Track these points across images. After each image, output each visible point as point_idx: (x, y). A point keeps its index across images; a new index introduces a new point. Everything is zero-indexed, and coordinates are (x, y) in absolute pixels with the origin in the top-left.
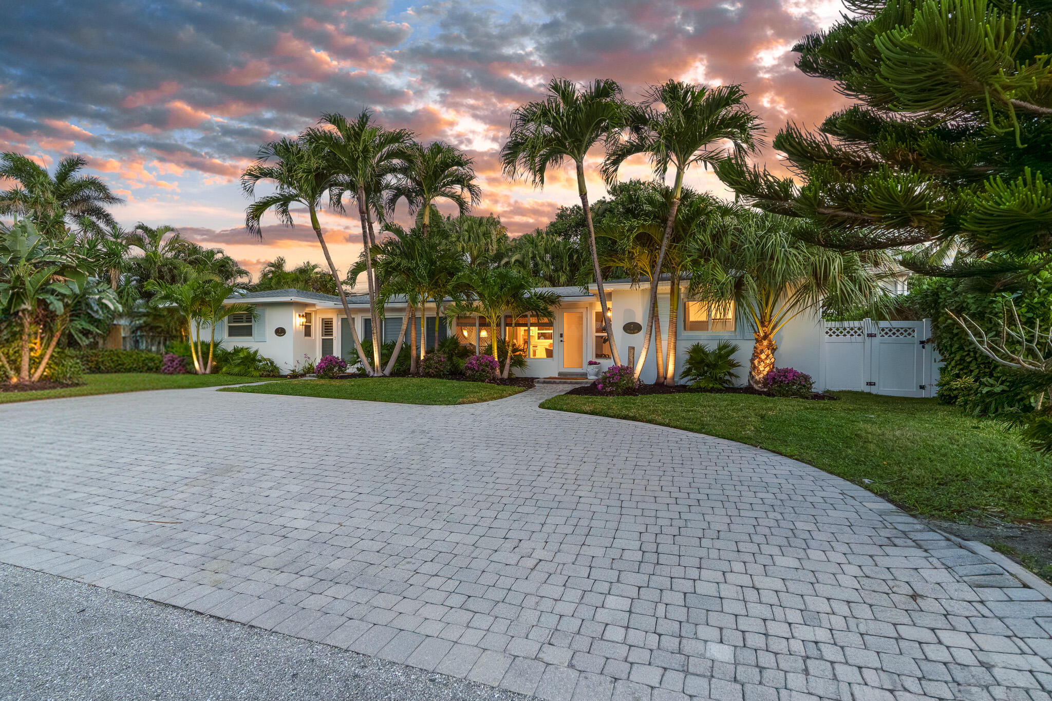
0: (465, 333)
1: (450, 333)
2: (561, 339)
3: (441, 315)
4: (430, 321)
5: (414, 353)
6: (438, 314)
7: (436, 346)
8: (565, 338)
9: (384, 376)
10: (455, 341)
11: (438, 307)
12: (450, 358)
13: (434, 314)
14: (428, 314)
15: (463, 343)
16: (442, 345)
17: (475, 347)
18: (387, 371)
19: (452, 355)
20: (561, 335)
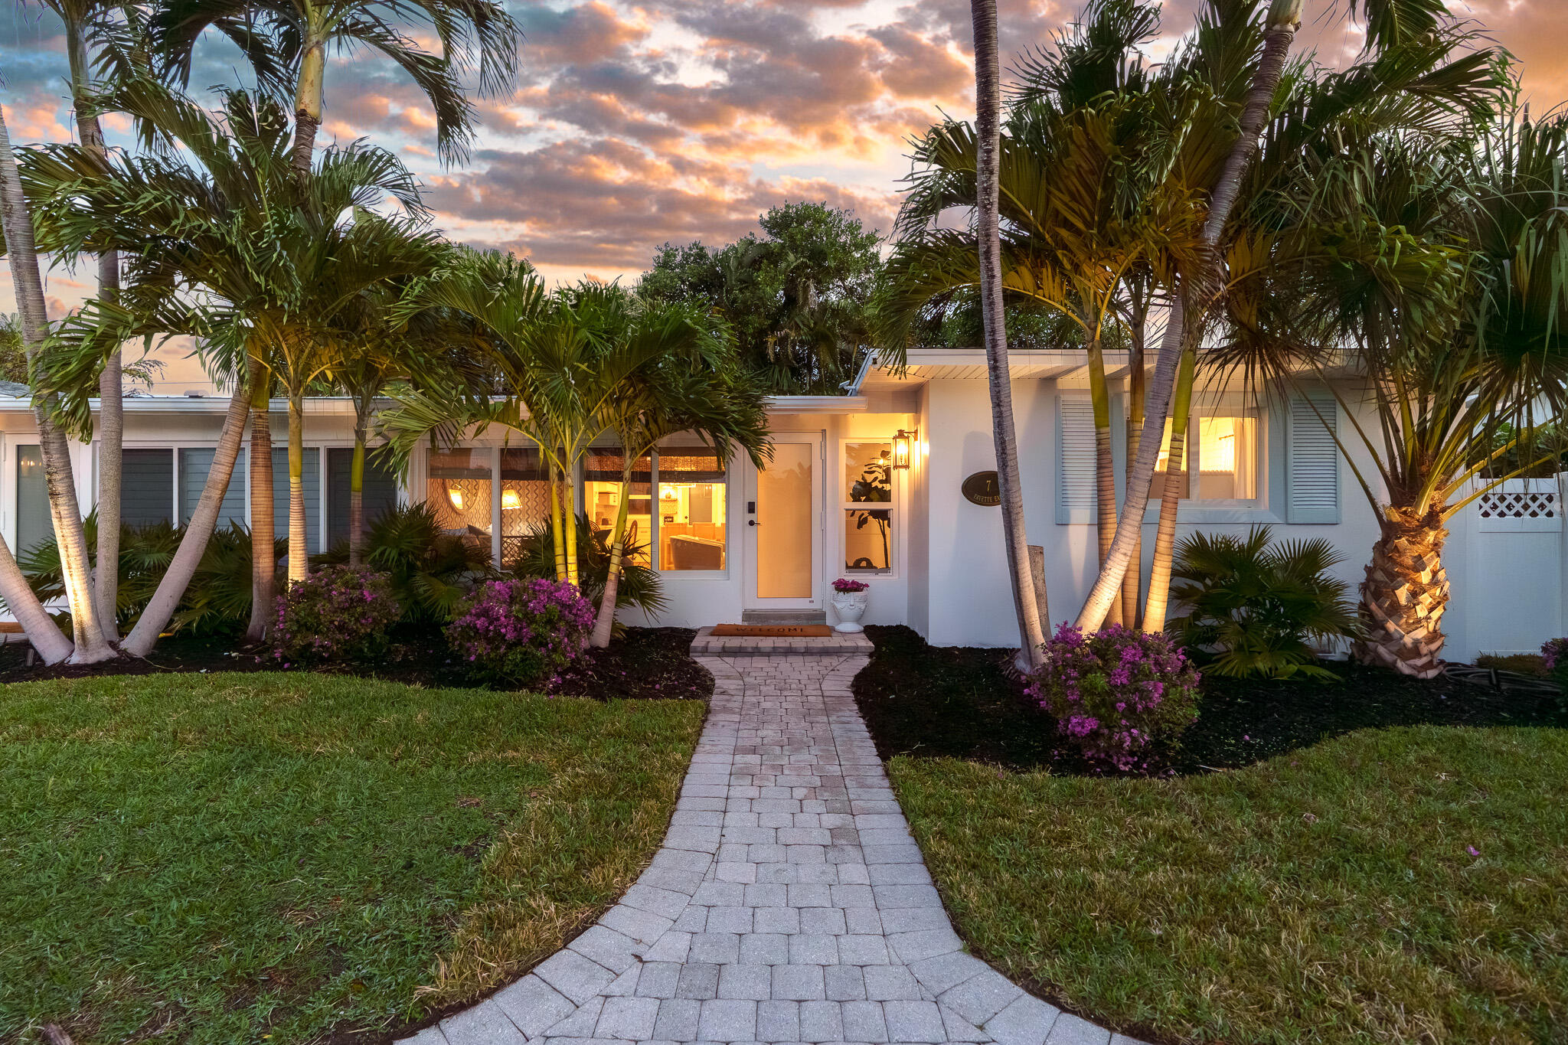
0: (456, 498)
1: (409, 494)
2: (751, 517)
3: (374, 441)
4: (338, 458)
5: (263, 564)
6: (360, 435)
7: (356, 539)
8: (760, 515)
9: (122, 665)
10: (422, 522)
11: (363, 414)
12: (403, 581)
13: (346, 439)
14: (322, 441)
15: (451, 526)
16: (377, 535)
17: (489, 539)
18: (137, 642)
19: (411, 567)
20: (752, 507)
